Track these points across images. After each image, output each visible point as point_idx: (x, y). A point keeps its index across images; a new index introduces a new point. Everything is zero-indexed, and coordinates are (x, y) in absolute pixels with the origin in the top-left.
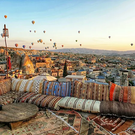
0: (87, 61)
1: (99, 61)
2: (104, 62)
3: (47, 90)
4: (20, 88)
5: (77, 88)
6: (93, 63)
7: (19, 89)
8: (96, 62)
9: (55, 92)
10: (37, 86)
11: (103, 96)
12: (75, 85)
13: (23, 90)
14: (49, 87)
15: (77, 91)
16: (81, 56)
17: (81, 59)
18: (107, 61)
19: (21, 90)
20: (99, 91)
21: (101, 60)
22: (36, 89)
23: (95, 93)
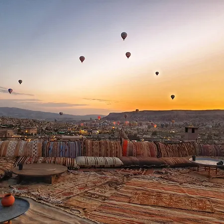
0: (22, 131)
1: (42, 130)
2: (52, 133)
3: (50, 151)
4: (7, 153)
5: (89, 147)
6: (32, 134)
7: (5, 154)
8: (37, 132)
9: (61, 153)
10: (34, 148)
11: (117, 152)
12: (84, 144)
13: (13, 154)
14: (52, 148)
15: (89, 150)
16: (9, 122)
17: (11, 127)
18: (56, 131)
19: (9, 155)
20: (113, 148)
21: (47, 129)
22: (34, 152)
23: (109, 150)
